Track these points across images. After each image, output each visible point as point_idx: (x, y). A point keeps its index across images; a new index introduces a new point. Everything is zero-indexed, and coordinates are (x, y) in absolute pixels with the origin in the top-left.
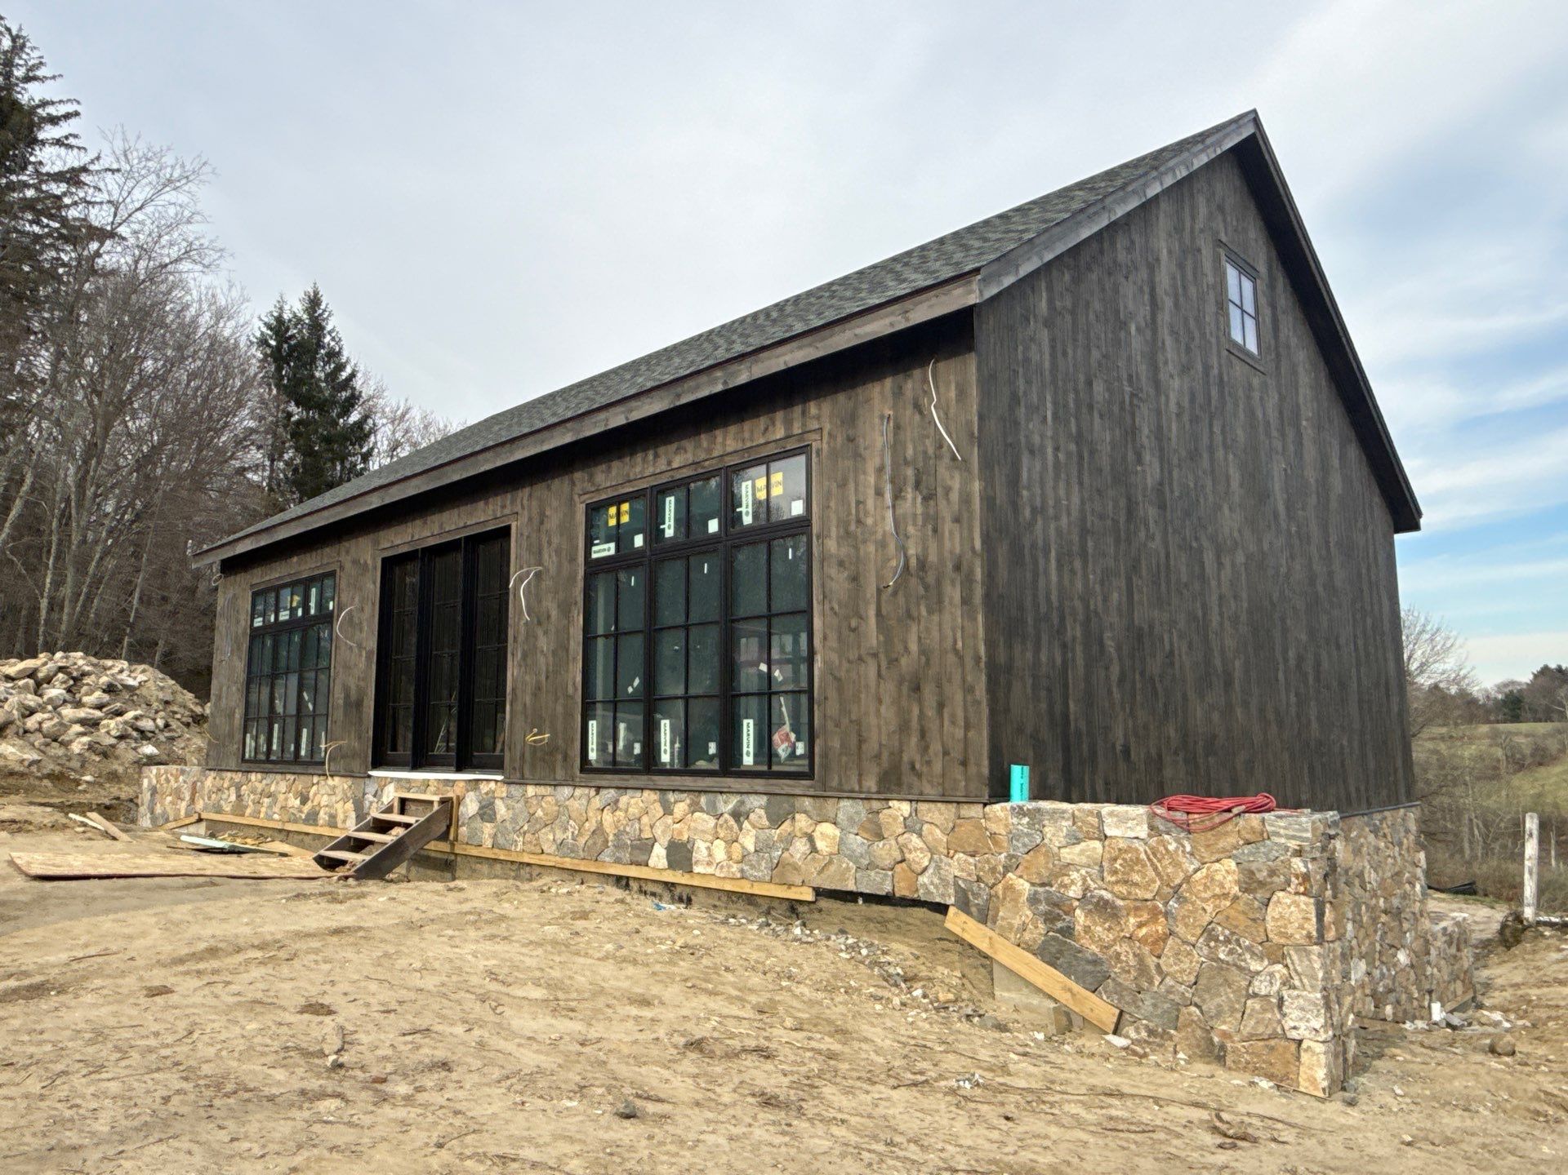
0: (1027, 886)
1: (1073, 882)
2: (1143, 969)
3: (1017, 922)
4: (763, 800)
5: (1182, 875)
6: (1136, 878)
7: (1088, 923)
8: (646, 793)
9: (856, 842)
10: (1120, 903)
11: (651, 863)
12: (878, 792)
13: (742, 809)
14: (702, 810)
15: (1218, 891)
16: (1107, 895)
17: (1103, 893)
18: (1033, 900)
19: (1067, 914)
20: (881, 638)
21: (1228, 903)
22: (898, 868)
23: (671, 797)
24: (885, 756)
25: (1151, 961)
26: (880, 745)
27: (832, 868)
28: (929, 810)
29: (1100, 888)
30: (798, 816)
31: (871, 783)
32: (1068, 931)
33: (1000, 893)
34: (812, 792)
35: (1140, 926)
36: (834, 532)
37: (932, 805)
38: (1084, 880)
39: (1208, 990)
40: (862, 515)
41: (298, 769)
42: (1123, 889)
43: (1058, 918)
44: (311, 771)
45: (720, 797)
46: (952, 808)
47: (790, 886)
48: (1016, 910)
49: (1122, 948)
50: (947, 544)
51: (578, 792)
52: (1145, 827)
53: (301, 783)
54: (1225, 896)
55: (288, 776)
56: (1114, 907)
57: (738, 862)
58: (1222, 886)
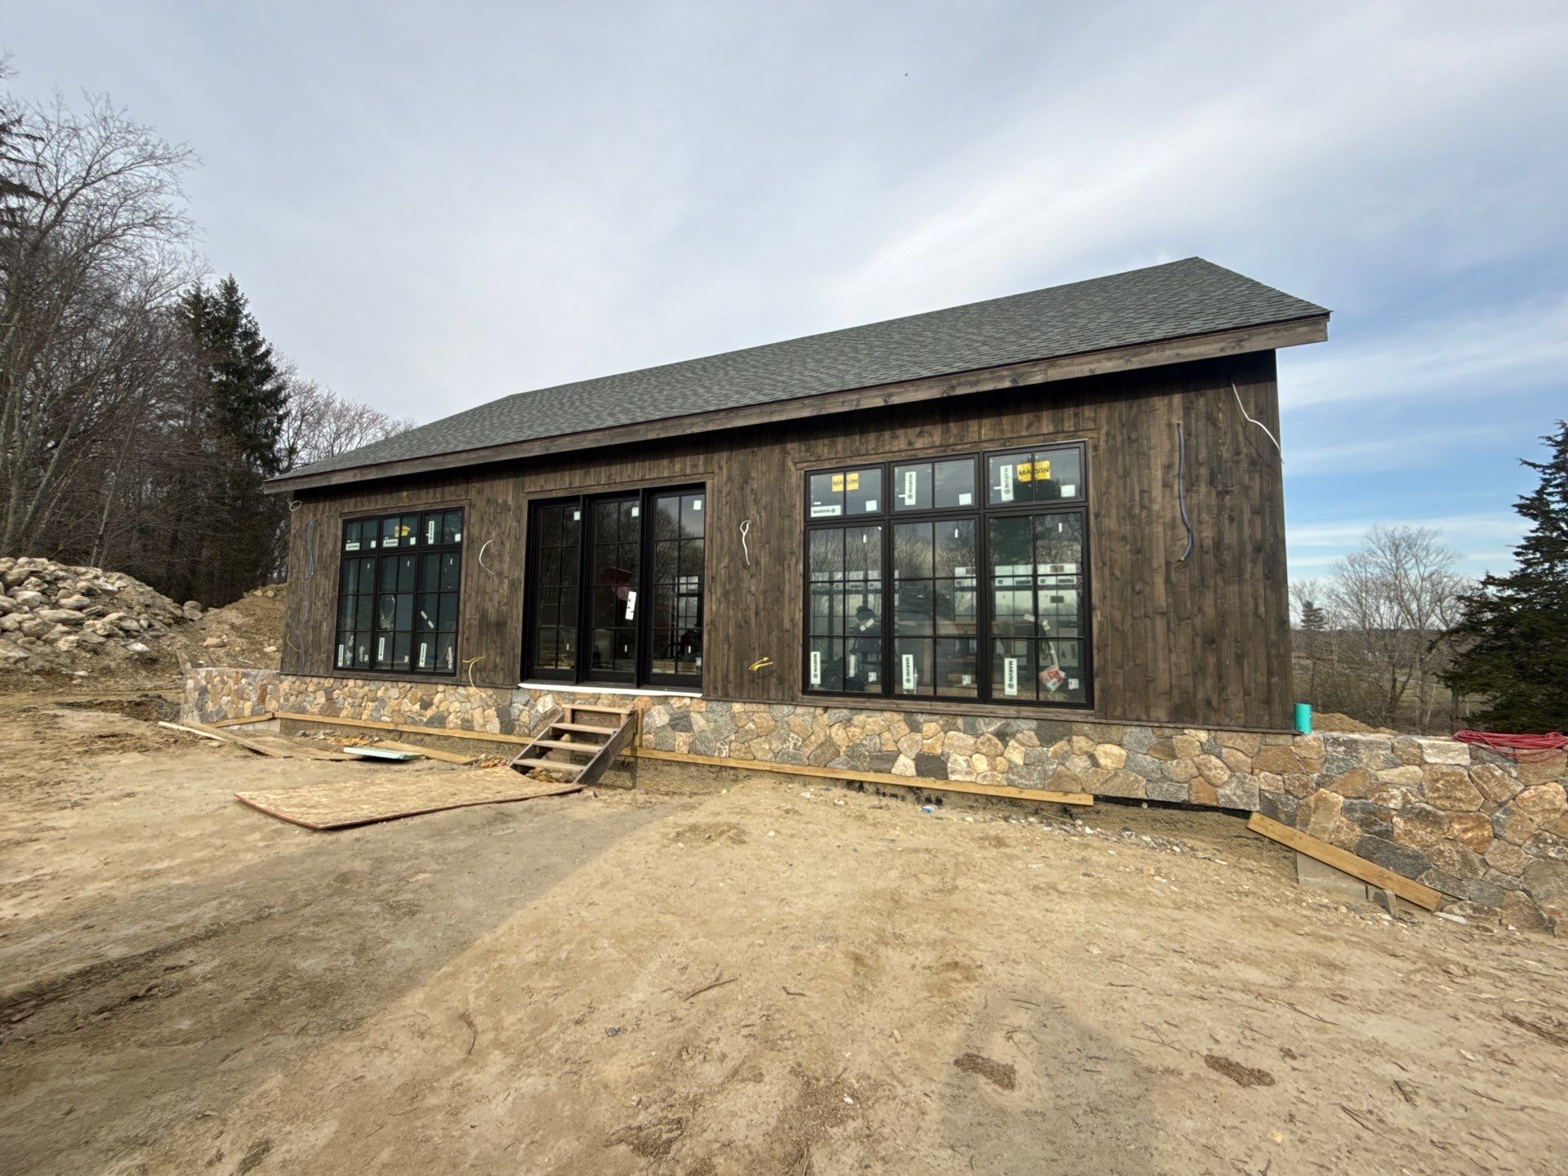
0: (1341, 798)
1: (1393, 797)
2: (1466, 861)
3: (1331, 826)
4: (1034, 724)
5: (1508, 794)
6: (1459, 794)
7: (1408, 828)
8: (885, 714)
9: (1147, 761)
10: (1441, 813)
11: (893, 771)
12: (1169, 722)
13: (1008, 730)
14: (958, 730)
15: (1547, 806)
16: (1429, 808)
17: (1424, 805)
18: (1348, 810)
19: (1384, 820)
20: (1171, 601)
21: (1558, 816)
22: (1194, 782)
23: (920, 718)
24: (1176, 692)
25: (1476, 858)
26: (1171, 685)
27: (1117, 781)
28: (1231, 738)
29: (1421, 801)
30: (1075, 738)
31: (1161, 714)
32: (1388, 834)
33: (1312, 805)
34: (1091, 719)
35: (1465, 831)
36: (1113, 512)
37: (1235, 734)
38: (1404, 795)
39: (1536, 879)
40: (1146, 502)
41: (415, 677)
42: (1447, 804)
43: (1375, 823)
44: (434, 681)
45: (981, 720)
46: (1258, 737)
47: (1066, 793)
48: (1329, 818)
49: (1446, 847)
50: (1247, 531)
51: (799, 710)
52: (1468, 757)
53: (420, 691)
54: (1555, 810)
55: (401, 685)
56: (1435, 816)
57: (1003, 773)
58: (1552, 802)
